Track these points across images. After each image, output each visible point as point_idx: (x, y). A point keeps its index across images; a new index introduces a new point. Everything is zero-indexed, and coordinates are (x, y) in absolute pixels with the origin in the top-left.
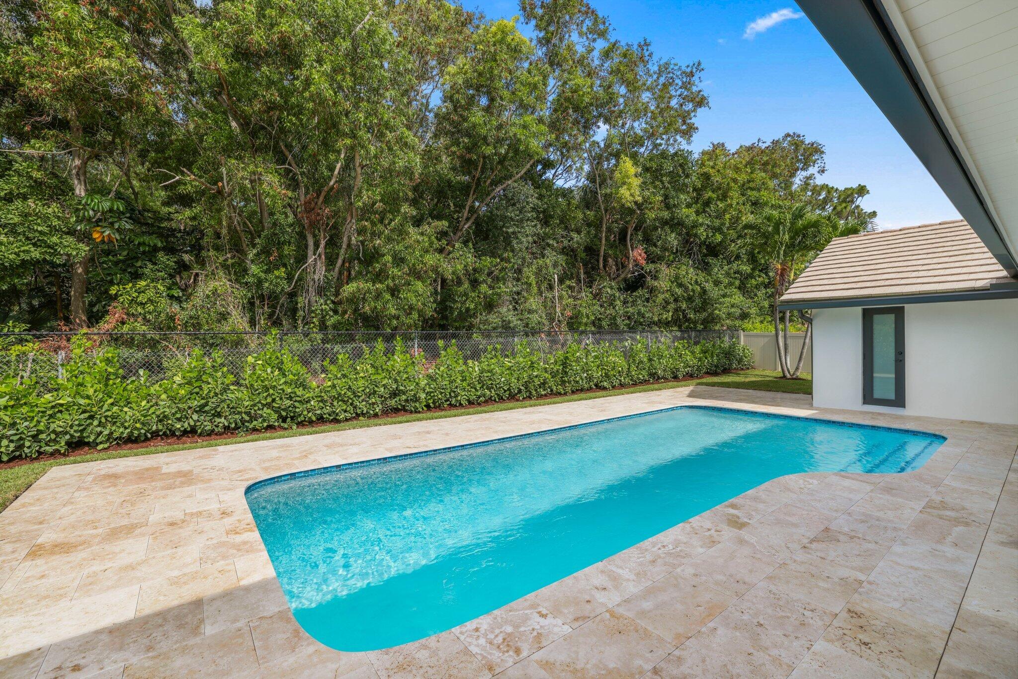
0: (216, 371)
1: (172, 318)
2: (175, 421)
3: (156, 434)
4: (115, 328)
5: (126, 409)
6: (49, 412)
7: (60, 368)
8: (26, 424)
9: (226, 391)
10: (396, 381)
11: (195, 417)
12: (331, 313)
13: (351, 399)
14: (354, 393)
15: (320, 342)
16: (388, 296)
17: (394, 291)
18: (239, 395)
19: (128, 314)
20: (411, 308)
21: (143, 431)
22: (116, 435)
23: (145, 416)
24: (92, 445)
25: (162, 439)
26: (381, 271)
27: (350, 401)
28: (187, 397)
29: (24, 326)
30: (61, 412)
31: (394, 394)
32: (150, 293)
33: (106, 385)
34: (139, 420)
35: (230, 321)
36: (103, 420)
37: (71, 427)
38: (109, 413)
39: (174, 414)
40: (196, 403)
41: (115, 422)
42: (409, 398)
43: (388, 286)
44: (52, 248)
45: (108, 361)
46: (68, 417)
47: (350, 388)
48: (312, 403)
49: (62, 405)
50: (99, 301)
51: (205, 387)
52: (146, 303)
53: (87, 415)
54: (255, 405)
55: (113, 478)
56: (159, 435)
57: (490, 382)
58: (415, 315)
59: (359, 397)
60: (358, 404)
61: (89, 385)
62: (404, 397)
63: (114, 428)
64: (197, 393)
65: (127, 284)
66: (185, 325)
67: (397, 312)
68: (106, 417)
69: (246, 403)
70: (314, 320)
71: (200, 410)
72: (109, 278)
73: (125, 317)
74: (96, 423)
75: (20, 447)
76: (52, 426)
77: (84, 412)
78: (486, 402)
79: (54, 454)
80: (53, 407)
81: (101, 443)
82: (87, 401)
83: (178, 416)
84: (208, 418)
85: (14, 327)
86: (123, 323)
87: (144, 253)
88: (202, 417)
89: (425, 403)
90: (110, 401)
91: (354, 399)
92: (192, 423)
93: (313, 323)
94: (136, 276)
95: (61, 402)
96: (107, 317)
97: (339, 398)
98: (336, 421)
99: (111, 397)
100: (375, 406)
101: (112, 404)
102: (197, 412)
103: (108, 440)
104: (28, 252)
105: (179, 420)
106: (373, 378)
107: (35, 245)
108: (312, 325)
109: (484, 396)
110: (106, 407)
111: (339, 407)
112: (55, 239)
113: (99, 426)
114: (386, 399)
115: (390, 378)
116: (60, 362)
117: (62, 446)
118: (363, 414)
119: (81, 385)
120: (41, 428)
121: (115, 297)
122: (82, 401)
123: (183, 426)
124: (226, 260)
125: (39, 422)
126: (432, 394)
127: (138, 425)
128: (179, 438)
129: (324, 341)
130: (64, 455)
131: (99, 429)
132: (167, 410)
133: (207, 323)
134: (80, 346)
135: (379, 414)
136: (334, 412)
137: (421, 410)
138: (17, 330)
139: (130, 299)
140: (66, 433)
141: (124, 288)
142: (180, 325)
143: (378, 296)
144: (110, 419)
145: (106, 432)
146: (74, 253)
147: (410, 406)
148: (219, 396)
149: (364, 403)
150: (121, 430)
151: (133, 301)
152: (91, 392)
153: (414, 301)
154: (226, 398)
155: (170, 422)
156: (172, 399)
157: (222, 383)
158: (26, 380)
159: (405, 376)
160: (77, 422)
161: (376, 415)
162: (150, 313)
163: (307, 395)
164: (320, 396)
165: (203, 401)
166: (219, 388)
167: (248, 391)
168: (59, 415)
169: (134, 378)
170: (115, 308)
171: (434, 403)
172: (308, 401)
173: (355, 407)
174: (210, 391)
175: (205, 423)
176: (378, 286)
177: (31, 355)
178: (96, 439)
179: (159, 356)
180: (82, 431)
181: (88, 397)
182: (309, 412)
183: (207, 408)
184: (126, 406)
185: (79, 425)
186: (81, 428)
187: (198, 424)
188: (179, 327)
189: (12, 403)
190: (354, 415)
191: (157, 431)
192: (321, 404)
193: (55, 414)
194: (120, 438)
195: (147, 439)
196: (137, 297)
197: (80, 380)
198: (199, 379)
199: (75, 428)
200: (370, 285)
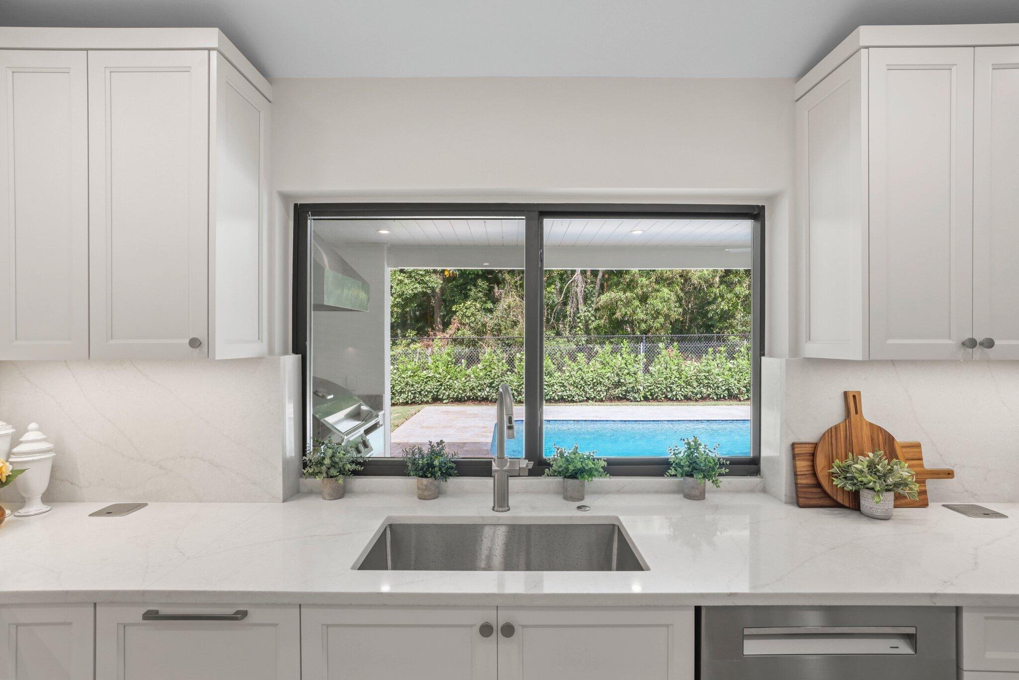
0: (499, 362)
1: (484, 325)
2: (478, 391)
3: (469, 399)
4: (455, 333)
5: (455, 382)
6: (425, 380)
7: (429, 358)
8: (417, 385)
9: (504, 375)
10: (618, 375)
11: (488, 389)
12: (593, 318)
13: (584, 386)
14: (585, 382)
15: (584, 342)
16: (637, 303)
17: (644, 299)
18: (511, 378)
19: (461, 324)
20: (658, 313)
21: (463, 395)
22: (451, 396)
23: (464, 387)
24: (441, 400)
25: (472, 401)
26: (632, 281)
27: (582, 388)
28: (484, 377)
29: (415, 332)
30: (429, 381)
31: (618, 384)
32: (472, 309)
33: (447, 367)
34: (461, 388)
35: (519, 326)
36: (446, 387)
37: (433, 389)
38: (448, 383)
39: (477, 387)
40: (488, 381)
41: (451, 389)
42: (629, 389)
43: (637, 294)
44: (426, 284)
45: (449, 354)
46: (432, 384)
47: (582, 378)
48: (555, 387)
49: (430, 377)
50: (447, 314)
51: (493, 371)
52: (471, 316)
53: (439, 383)
54: (520, 385)
55: (447, 412)
56: (470, 399)
57: (706, 381)
58: (661, 319)
59: (589, 385)
60: (588, 390)
61: (440, 367)
62: (624, 388)
63: (450, 392)
64: (489, 375)
65: (461, 304)
66: (492, 331)
67: (645, 317)
68: (447, 385)
69: (515, 384)
70: (580, 324)
71: (490, 385)
72: (453, 299)
73: (459, 325)
74: (443, 388)
75: (414, 398)
76: (426, 388)
77: (439, 381)
78: (703, 399)
79: (427, 402)
80: (427, 378)
81: (445, 399)
82: (439, 376)
83: (479, 388)
84: (494, 391)
85: (410, 333)
86: (458, 330)
87: (471, 279)
88: (491, 390)
89: (643, 395)
90: (449, 376)
91: (585, 386)
92: (486, 393)
93: (579, 327)
94: (466, 297)
95: (429, 375)
96: (451, 326)
97: (575, 385)
98: (572, 401)
99: (449, 375)
100: (601, 393)
101: (450, 378)
102: (489, 387)
103: (448, 398)
104: (416, 288)
105: (480, 390)
106: (599, 371)
107: (419, 283)
108: (578, 329)
109: (701, 393)
110: (447, 380)
111: (574, 391)
112: (427, 278)
113: (444, 390)
114: (609, 388)
115: (613, 372)
116: (429, 354)
117: (429, 399)
118: (592, 399)
119: (437, 367)
120: (422, 388)
121: (455, 312)
122: (438, 376)
123: (481, 395)
124: (516, 282)
125: (421, 385)
126: (649, 388)
127: (461, 391)
128: (480, 401)
129: (587, 342)
130: (430, 403)
131: (444, 391)
132: (474, 384)
133: (505, 329)
134: (437, 346)
135: (604, 399)
136: (571, 395)
137: (639, 400)
138: (411, 335)
139: (462, 313)
140: (431, 392)
141: (459, 307)
142: (489, 330)
143: (628, 303)
144: (448, 387)
145: (447, 394)
146: (436, 286)
147: (630, 396)
148: (500, 378)
149: (592, 390)
150: (453, 393)
151: (464, 315)
152: (441, 371)
153: (660, 306)
154: (504, 379)
155: (475, 391)
156: (476, 377)
157: (502, 370)
158: (417, 363)
159: (626, 371)
160: (435, 387)
161: (601, 401)
162: (473, 323)
163: (552, 381)
164: (561, 383)
165: (492, 380)
166: (500, 372)
167: (517, 376)
168: (429, 382)
169: (460, 365)
170: (454, 319)
171: (651, 395)
172: (553, 385)
173: (586, 392)
174: (495, 374)
175: (493, 394)
176: (628, 294)
177: (418, 350)
178: (442, 397)
179: (477, 352)
180: (437, 392)
181: (440, 374)
182: (553, 393)
183: (494, 385)
184: (456, 380)
185: (436, 388)
186: (437, 390)
187: (489, 394)
188: (489, 332)
189: (412, 374)
190: (585, 399)
191: (470, 396)
192: (563, 388)
193: (427, 381)
194: (453, 398)
195: (465, 401)
196: (466, 312)
197: (437, 364)
198: (490, 366)
199: (435, 390)
200: (621, 294)
